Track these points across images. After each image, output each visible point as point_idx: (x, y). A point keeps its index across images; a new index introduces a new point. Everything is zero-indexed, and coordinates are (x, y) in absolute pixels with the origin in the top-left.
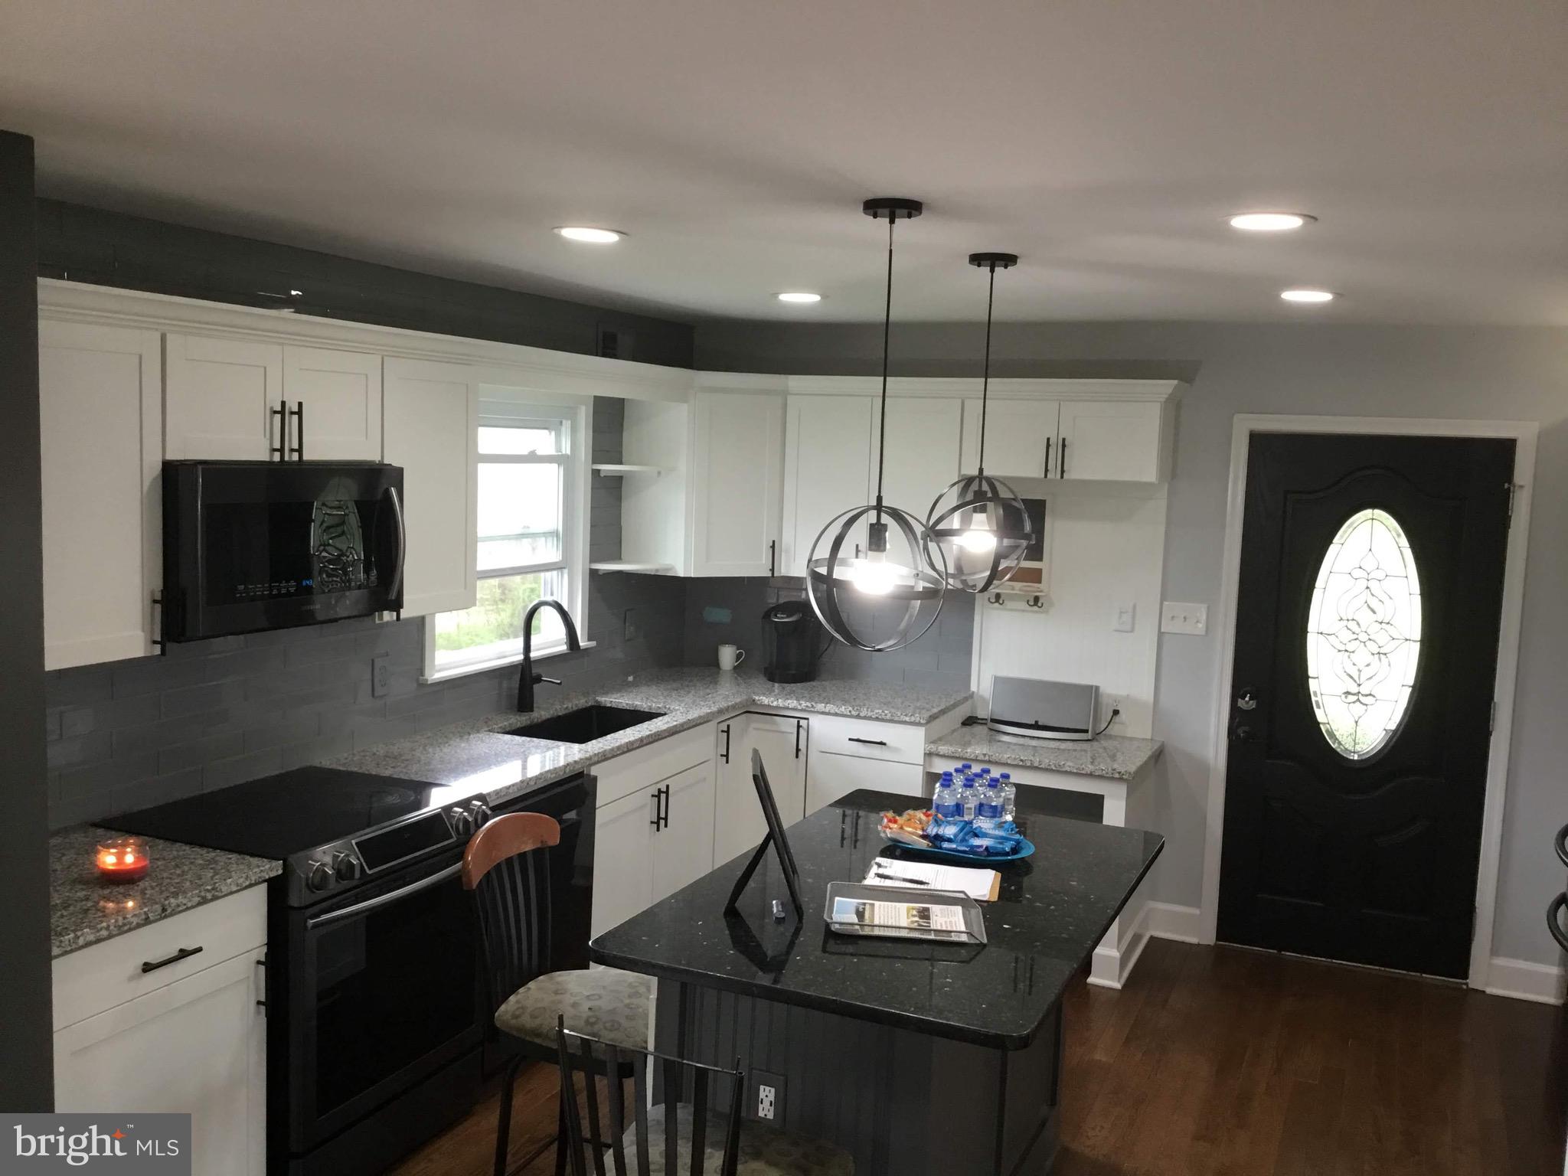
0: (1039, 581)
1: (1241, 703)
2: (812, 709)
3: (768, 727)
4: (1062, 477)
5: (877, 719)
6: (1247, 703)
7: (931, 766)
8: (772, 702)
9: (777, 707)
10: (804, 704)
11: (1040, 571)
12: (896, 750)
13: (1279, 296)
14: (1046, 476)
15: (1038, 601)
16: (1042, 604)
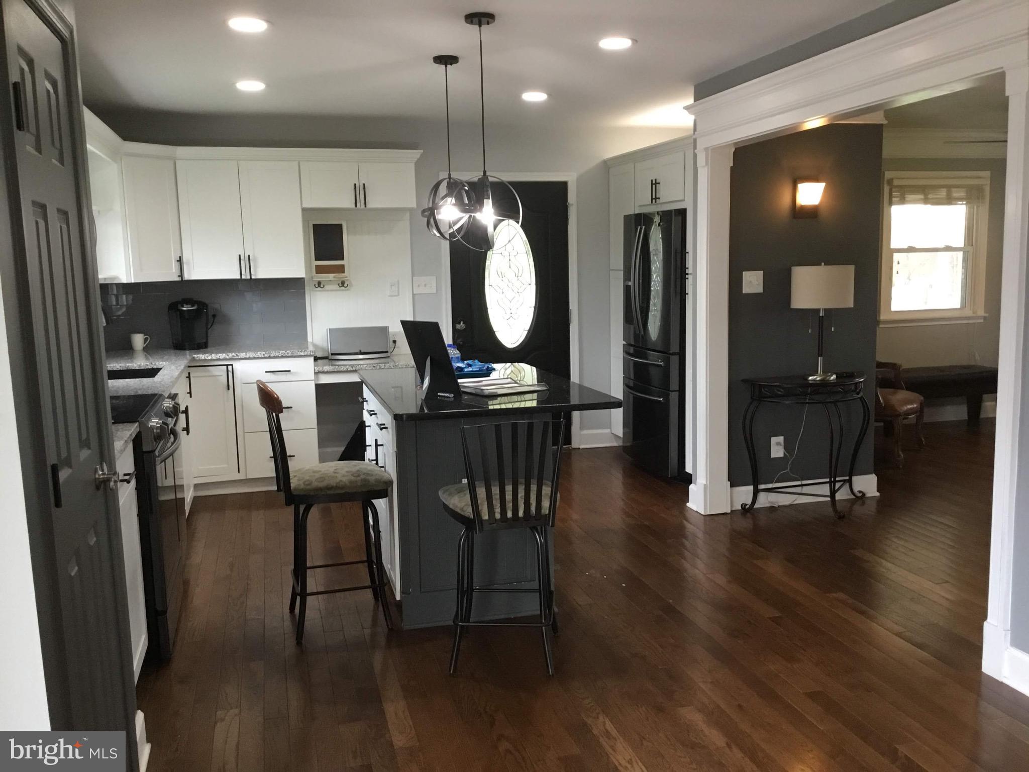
0: (343, 272)
1: (458, 327)
2: (237, 357)
3: (206, 374)
4: (365, 206)
5: (282, 357)
6: (461, 326)
7: (318, 380)
8: (208, 357)
9: (212, 360)
10: (230, 355)
11: (343, 266)
12: (295, 373)
13: (520, 97)
14: (356, 206)
15: (344, 284)
16: (348, 285)
